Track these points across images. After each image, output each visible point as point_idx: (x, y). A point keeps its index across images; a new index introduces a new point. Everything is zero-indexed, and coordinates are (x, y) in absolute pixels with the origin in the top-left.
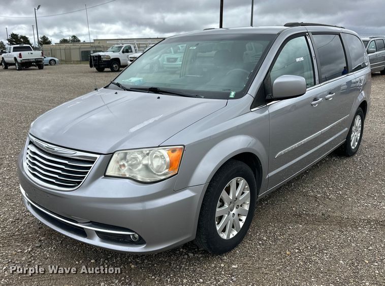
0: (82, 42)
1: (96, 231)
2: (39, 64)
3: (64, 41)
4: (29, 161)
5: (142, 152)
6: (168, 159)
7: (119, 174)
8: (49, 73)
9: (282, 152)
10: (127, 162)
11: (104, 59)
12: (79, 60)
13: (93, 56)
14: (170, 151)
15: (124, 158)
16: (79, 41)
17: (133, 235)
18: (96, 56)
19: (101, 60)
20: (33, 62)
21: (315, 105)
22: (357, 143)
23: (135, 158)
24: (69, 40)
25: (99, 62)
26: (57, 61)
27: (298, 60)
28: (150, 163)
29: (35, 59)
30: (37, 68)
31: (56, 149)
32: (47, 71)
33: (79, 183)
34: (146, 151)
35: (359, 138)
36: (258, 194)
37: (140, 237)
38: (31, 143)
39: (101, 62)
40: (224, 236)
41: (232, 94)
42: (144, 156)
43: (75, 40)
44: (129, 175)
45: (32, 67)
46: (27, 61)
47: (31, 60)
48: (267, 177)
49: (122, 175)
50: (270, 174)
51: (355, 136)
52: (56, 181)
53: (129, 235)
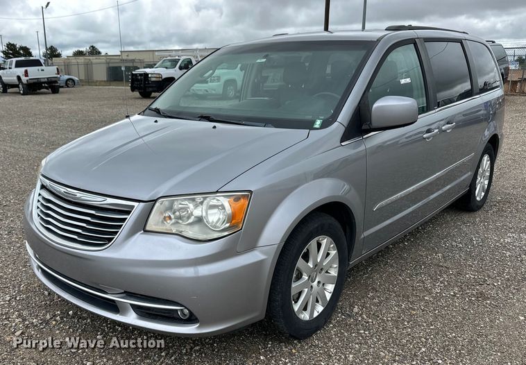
0: (103, 54)
1: (132, 305)
2: (52, 86)
3: (79, 54)
4: (41, 211)
5: (193, 200)
6: (229, 210)
7: (163, 229)
8: (69, 99)
9: (383, 203)
10: (174, 213)
11: (153, 79)
12: (106, 79)
13: (136, 74)
14: (232, 199)
15: (170, 208)
16: (100, 53)
17: (182, 310)
18: (141, 75)
19: (148, 81)
20: (44, 83)
21: (428, 138)
22: (483, 194)
23: (185, 209)
24: (86, 52)
25: (145, 84)
26: (76, 81)
27: (403, 81)
28: (204, 214)
29: (48, 78)
30: (50, 91)
31: (79, 194)
32: (66, 96)
33: (110, 240)
34: (199, 198)
35: (486, 186)
36: (349, 261)
37: (191, 313)
38: (43, 187)
39: (149, 84)
40: (305, 316)
41: (318, 123)
42: (196, 206)
43: (94, 51)
44: (177, 230)
45: (42, 90)
46: (36, 81)
47: (42, 80)
48: (363, 236)
49: (166, 229)
50: (366, 233)
51: (482, 183)
52: (79, 237)
53: (177, 310)
